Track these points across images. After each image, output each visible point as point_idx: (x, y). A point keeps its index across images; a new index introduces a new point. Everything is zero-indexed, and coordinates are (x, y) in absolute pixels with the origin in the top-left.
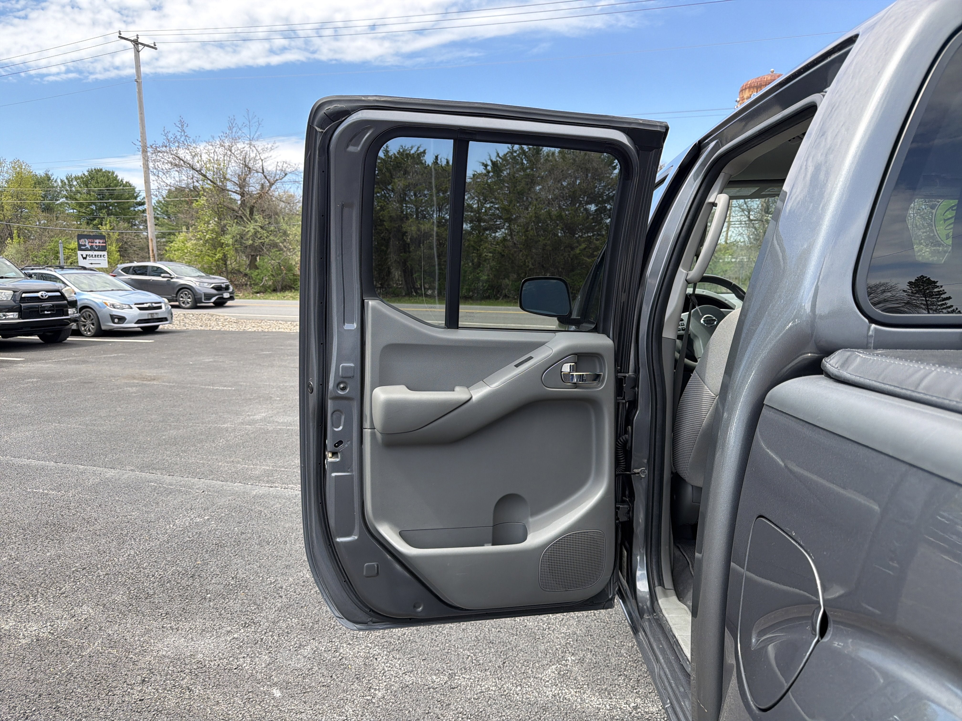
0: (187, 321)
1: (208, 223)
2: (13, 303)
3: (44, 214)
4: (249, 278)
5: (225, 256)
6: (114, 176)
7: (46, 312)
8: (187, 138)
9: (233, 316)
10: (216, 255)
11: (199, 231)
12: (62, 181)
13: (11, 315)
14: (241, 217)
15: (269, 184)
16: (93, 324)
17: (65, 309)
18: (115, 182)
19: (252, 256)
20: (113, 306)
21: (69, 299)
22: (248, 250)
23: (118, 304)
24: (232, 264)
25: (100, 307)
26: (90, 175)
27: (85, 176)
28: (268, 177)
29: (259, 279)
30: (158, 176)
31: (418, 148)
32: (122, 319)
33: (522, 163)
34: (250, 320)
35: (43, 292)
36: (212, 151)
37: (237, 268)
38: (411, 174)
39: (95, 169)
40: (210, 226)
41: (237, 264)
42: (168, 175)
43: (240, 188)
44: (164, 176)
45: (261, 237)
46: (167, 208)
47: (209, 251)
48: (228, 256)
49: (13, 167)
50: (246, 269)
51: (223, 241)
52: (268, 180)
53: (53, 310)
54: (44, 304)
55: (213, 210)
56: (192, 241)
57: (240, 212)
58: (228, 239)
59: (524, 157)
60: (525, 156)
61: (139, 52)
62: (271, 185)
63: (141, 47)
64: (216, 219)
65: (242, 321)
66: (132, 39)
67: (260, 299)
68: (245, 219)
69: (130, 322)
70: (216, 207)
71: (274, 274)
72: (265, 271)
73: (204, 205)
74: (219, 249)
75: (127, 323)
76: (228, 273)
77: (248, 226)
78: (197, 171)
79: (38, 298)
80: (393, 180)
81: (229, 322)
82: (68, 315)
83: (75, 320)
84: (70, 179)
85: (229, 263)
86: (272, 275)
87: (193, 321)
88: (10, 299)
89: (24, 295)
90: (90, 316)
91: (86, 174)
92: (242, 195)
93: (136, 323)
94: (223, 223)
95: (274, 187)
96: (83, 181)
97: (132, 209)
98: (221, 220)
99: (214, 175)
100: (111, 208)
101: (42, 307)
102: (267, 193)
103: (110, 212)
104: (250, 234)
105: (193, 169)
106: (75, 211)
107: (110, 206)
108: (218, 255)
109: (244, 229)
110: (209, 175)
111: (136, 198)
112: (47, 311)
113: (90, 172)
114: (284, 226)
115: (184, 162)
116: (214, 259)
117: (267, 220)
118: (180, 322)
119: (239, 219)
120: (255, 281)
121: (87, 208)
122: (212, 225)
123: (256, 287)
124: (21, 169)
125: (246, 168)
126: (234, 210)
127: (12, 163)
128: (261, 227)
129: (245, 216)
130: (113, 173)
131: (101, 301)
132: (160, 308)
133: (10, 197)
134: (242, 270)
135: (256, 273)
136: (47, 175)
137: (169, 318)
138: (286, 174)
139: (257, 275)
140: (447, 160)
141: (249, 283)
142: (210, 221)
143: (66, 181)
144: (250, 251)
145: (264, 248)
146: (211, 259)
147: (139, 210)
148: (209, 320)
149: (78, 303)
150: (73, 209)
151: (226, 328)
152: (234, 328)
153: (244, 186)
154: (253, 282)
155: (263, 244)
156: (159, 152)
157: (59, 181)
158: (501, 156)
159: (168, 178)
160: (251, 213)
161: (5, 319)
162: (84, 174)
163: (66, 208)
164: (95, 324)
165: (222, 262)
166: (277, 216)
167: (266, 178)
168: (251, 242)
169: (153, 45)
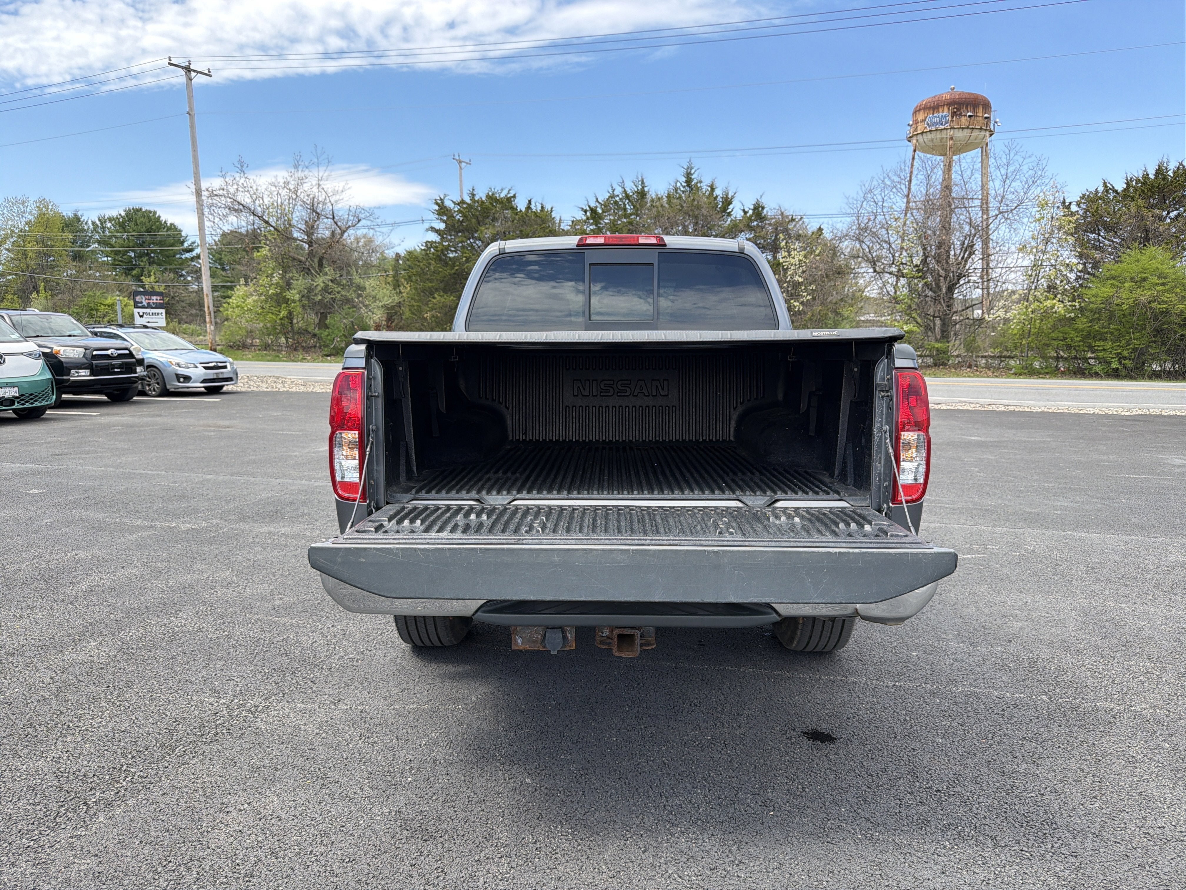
0: (251, 383)
1: (271, 276)
2: (84, 361)
3: (75, 263)
4: (318, 339)
5: (290, 313)
6: (157, 216)
7: (116, 370)
8: (247, 180)
9: (300, 379)
10: (280, 312)
11: (261, 286)
12: (93, 223)
13: (83, 372)
14: (309, 269)
15: (340, 231)
16: (158, 384)
17: (134, 368)
18: (157, 223)
19: (322, 313)
20: (179, 365)
21: (137, 357)
22: (317, 307)
23: (183, 363)
24: (298, 323)
25: (165, 366)
26: (127, 216)
27: (122, 217)
28: (339, 224)
29: (330, 340)
30: (214, 222)
31: (509, 190)
32: (187, 379)
33: (625, 209)
34: (318, 382)
35: (113, 350)
36: (276, 193)
37: (304, 327)
38: (500, 221)
39: (133, 209)
40: (274, 279)
41: (304, 323)
42: (225, 221)
43: (308, 236)
44: (221, 222)
45: (332, 292)
46: (221, 254)
47: (272, 308)
48: (295, 313)
49: (38, 207)
50: (315, 328)
51: (288, 297)
52: (339, 227)
53: (122, 368)
54: (115, 362)
55: (277, 260)
56: (254, 297)
57: (307, 263)
58: (293, 295)
59: (627, 201)
60: (630, 200)
61: (191, 80)
62: (343, 232)
63: (193, 74)
64: (281, 272)
65: (310, 383)
66: (183, 65)
67: (330, 362)
68: (313, 272)
69: (195, 382)
70: (280, 257)
71: (346, 334)
72: (336, 332)
73: (267, 256)
74: (284, 305)
75: (193, 382)
76: (294, 334)
77: (316, 280)
78: (258, 217)
79: (108, 355)
80: (480, 228)
81: (296, 384)
82: (136, 373)
83: (142, 379)
84: (102, 221)
85: (295, 321)
86: (345, 336)
87: (257, 383)
88: (81, 356)
89: (95, 353)
90: (155, 375)
91: (123, 214)
92: (310, 244)
93: (202, 382)
94: (288, 276)
95: (346, 235)
96: (119, 222)
97: (178, 256)
98: (285, 272)
99: (277, 220)
100: (152, 255)
101: (112, 365)
102: (337, 242)
103: (152, 260)
104: (319, 288)
105: (254, 215)
106: (109, 259)
107: (152, 253)
108: (283, 313)
109: (312, 283)
110: (272, 221)
111: (182, 243)
112: (117, 368)
113: (128, 212)
114: (357, 280)
115: (244, 206)
116: (279, 317)
117: (338, 272)
118: (244, 385)
119: (306, 271)
120: (325, 342)
121: (124, 255)
122: (276, 278)
123: (326, 349)
124: (48, 209)
125: (314, 214)
126: (300, 262)
127: (36, 203)
128: (332, 281)
129: (313, 267)
130: (155, 213)
131: (166, 360)
132: (225, 367)
133: (35, 243)
134: (310, 330)
135: (326, 333)
136: (76, 215)
137: (234, 378)
138: (359, 221)
139: (328, 335)
140: (542, 204)
141: (318, 345)
142: (273, 274)
143: (98, 222)
144: (319, 308)
145: (335, 305)
146: (274, 317)
147: (186, 258)
148: (275, 382)
149: (146, 361)
150: (107, 257)
151: (294, 390)
152: (302, 389)
153: (312, 234)
154: (323, 344)
155: (334, 300)
156: (216, 195)
157: (90, 222)
158: (600, 201)
159: (226, 224)
160: (321, 265)
161: (78, 376)
162: (120, 215)
163: (99, 255)
164: (160, 384)
165: (287, 320)
166: (349, 269)
167: (337, 224)
168: (320, 297)
169: (207, 72)
